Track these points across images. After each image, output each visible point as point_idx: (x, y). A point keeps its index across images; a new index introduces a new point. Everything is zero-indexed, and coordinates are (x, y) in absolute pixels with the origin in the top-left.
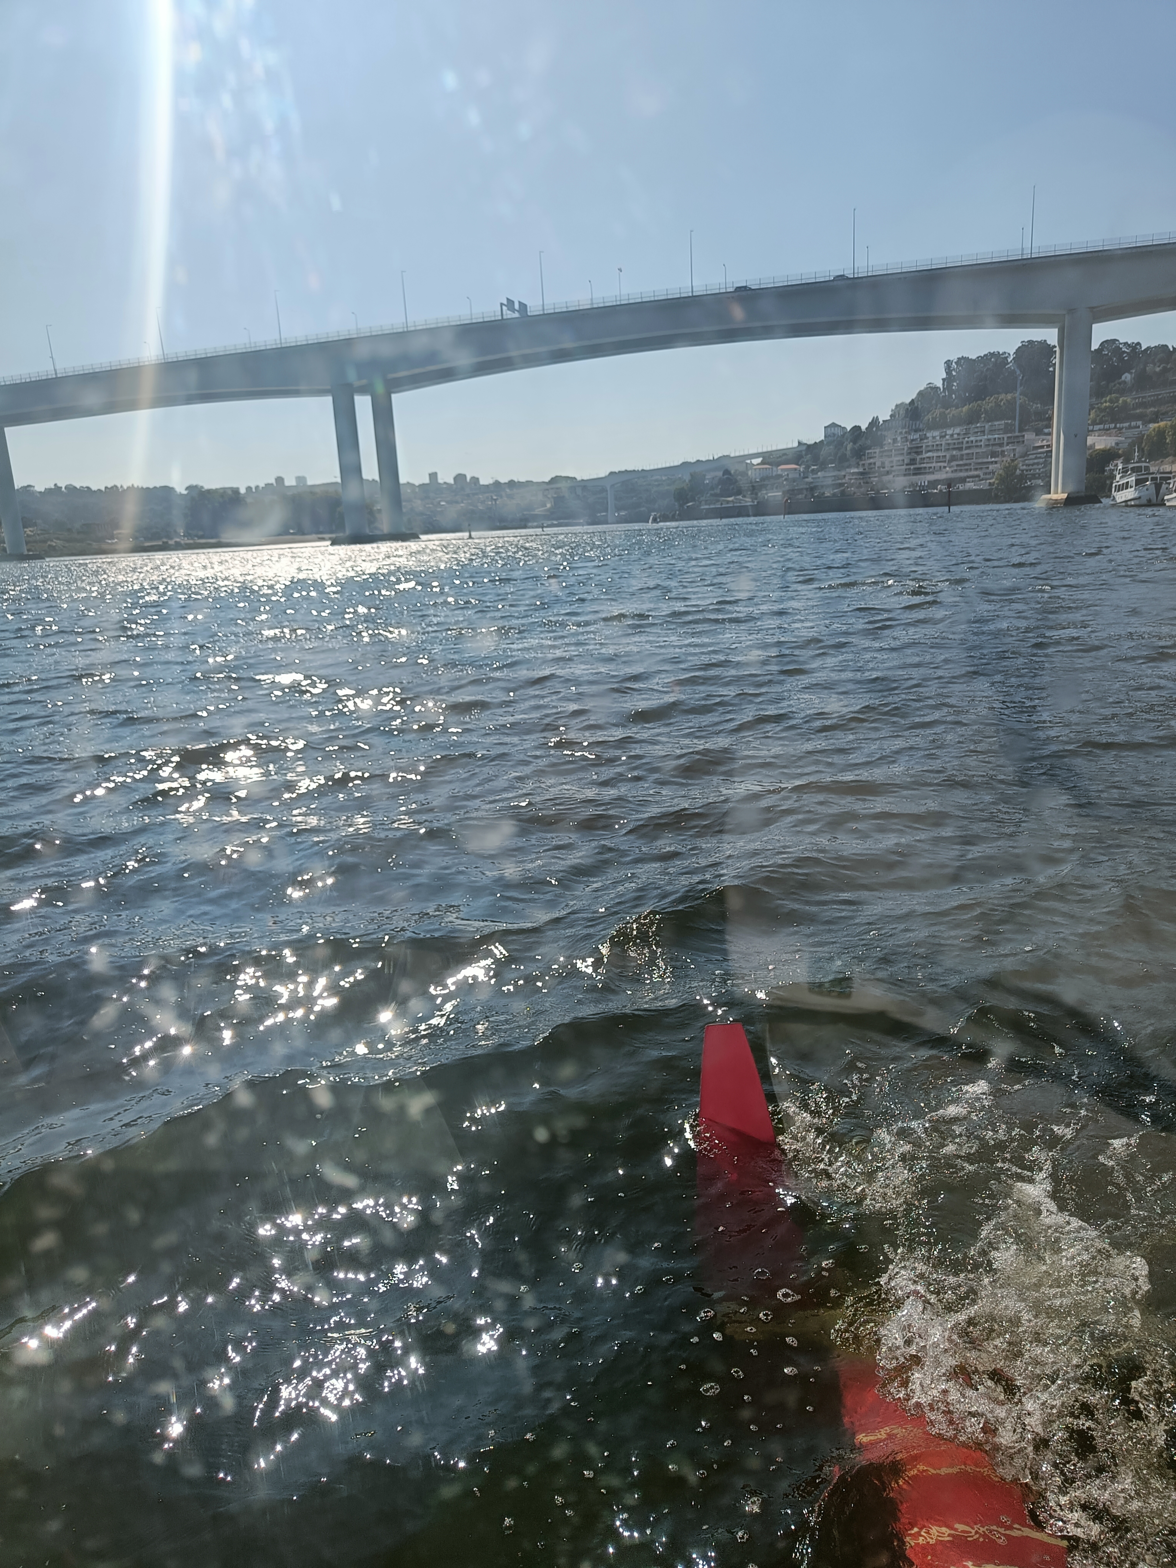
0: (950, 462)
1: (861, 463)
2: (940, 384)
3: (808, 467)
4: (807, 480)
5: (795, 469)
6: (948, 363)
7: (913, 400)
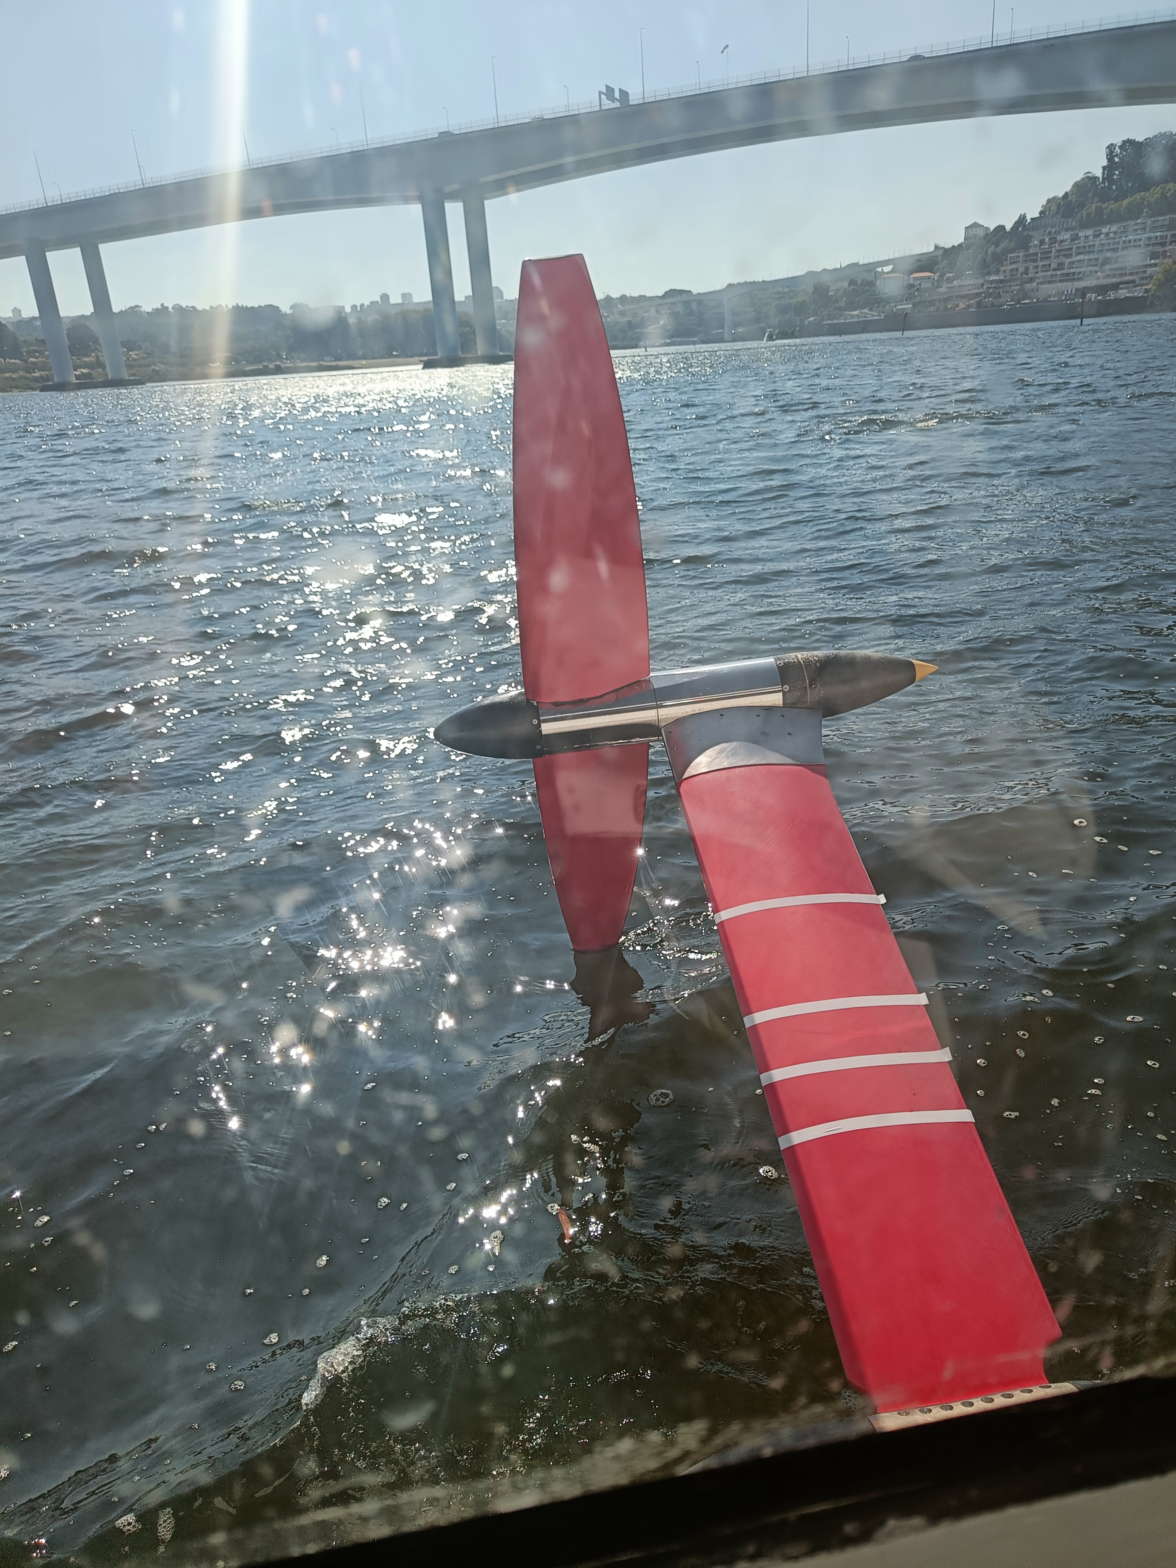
0: (1102, 265)
1: (1002, 269)
2: (1099, 173)
3: (942, 275)
4: (940, 290)
5: (929, 278)
6: (1111, 148)
7: (1066, 193)
